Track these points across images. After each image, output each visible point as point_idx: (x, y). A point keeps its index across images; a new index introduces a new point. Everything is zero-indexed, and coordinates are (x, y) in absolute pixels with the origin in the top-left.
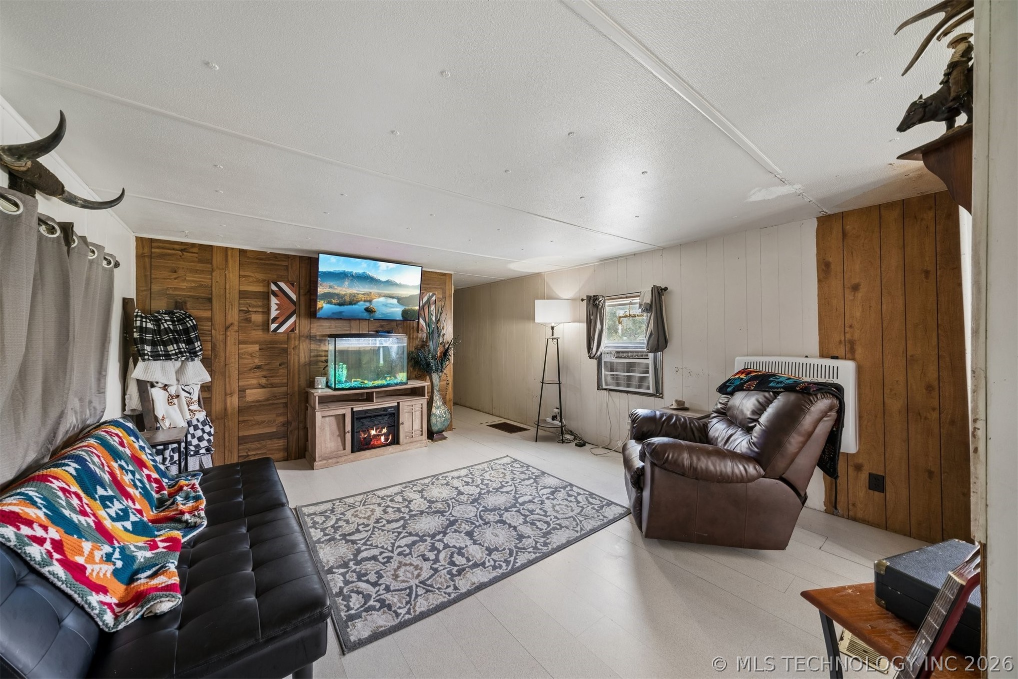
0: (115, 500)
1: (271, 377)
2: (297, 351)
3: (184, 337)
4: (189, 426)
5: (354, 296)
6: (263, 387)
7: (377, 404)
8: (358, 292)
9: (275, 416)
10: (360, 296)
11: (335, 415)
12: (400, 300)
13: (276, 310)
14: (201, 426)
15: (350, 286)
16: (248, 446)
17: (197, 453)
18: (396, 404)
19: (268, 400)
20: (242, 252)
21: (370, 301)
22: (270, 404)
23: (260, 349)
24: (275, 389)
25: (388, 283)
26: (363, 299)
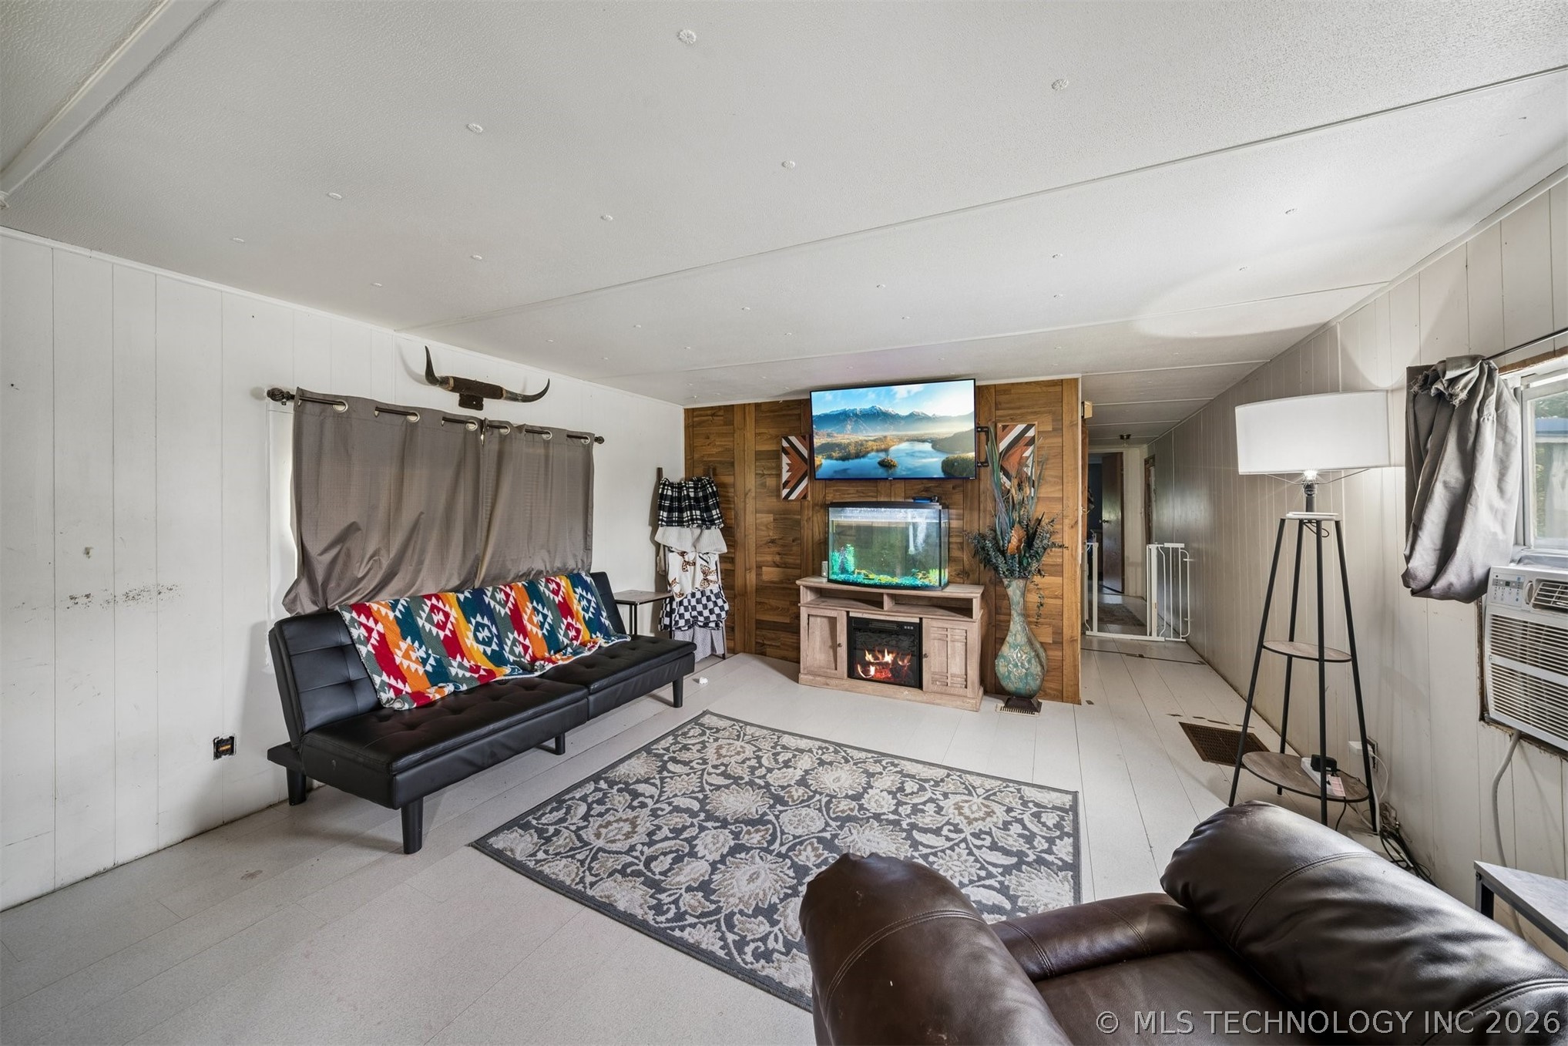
0: (486, 628)
1: (785, 554)
2: (811, 523)
3: (702, 505)
4: (702, 596)
5: (862, 445)
6: (778, 566)
7: (890, 613)
8: (866, 438)
9: (788, 603)
10: (870, 443)
11: (828, 617)
12: (937, 444)
13: (787, 471)
14: (713, 598)
15: (854, 431)
16: (764, 632)
17: (706, 625)
18: (917, 621)
19: (781, 582)
20: (757, 405)
21: (886, 450)
22: (784, 588)
23: (774, 520)
24: (789, 570)
25: (914, 418)
26: (875, 448)
